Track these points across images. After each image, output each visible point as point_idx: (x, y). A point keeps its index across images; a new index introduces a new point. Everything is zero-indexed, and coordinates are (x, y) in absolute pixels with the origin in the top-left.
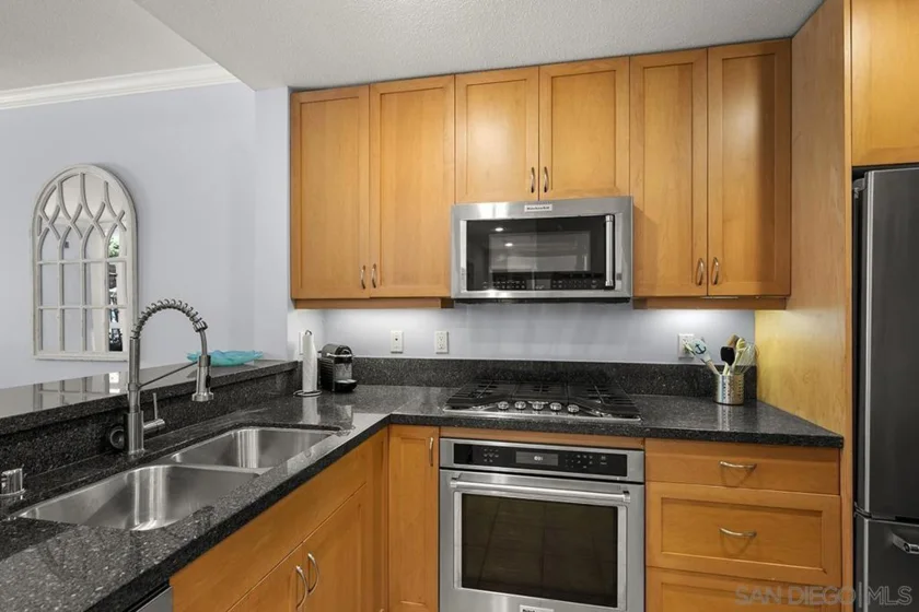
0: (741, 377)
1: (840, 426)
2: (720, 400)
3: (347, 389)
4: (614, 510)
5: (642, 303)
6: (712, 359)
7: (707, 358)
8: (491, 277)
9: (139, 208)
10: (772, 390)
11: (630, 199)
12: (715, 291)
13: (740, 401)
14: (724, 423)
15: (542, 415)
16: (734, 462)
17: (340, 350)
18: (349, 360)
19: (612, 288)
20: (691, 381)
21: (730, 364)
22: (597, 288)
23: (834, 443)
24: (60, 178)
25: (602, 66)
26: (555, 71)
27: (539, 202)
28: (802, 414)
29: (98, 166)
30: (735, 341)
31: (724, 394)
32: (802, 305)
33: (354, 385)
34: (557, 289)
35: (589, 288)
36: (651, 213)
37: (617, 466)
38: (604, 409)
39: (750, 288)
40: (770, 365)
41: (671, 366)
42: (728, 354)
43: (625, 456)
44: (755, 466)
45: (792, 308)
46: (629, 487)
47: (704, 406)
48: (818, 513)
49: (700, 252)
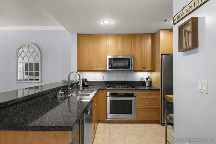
0: (149, 82)
1: (160, 88)
2: (146, 86)
3: (87, 86)
4: (132, 101)
5: (135, 71)
6: (145, 80)
7: (144, 80)
8: (113, 67)
9: (41, 52)
10: (153, 84)
11: (133, 56)
12: (146, 70)
13: (149, 86)
14: (147, 88)
15: (122, 88)
16: (147, 93)
17: (86, 79)
18: (87, 81)
19: (131, 69)
20: (142, 83)
21: (148, 80)
22: (129, 69)
23: (159, 90)
24: (23, 45)
25: (129, 35)
26: (123, 35)
27: (120, 56)
28: (156, 87)
29: (32, 43)
30: (149, 77)
31: (147, 85)
32: (157, 72)
33: (88, 85)
34: (123, 69)
35: (128, 69)
36: (137, 58)
37: (132, 94)
38: (130, 87)
39: (150, 69)
40: (153, 80)
41: (139, 81)
42: (147, 79)
43: (133, 93)
44: (150, 93)
45: (156, 72)
46: (134, 97)
47: (144, 87)
48: (157, 99)
49: (143, 64)
